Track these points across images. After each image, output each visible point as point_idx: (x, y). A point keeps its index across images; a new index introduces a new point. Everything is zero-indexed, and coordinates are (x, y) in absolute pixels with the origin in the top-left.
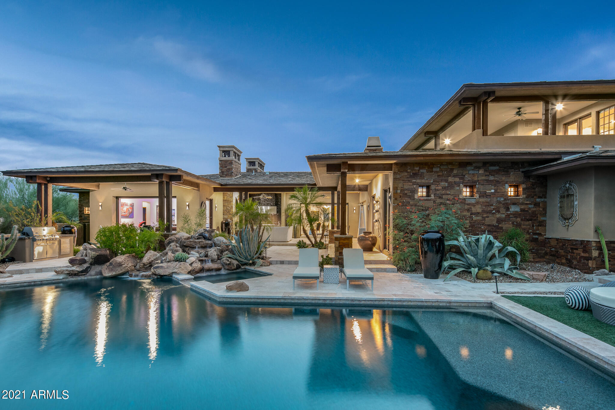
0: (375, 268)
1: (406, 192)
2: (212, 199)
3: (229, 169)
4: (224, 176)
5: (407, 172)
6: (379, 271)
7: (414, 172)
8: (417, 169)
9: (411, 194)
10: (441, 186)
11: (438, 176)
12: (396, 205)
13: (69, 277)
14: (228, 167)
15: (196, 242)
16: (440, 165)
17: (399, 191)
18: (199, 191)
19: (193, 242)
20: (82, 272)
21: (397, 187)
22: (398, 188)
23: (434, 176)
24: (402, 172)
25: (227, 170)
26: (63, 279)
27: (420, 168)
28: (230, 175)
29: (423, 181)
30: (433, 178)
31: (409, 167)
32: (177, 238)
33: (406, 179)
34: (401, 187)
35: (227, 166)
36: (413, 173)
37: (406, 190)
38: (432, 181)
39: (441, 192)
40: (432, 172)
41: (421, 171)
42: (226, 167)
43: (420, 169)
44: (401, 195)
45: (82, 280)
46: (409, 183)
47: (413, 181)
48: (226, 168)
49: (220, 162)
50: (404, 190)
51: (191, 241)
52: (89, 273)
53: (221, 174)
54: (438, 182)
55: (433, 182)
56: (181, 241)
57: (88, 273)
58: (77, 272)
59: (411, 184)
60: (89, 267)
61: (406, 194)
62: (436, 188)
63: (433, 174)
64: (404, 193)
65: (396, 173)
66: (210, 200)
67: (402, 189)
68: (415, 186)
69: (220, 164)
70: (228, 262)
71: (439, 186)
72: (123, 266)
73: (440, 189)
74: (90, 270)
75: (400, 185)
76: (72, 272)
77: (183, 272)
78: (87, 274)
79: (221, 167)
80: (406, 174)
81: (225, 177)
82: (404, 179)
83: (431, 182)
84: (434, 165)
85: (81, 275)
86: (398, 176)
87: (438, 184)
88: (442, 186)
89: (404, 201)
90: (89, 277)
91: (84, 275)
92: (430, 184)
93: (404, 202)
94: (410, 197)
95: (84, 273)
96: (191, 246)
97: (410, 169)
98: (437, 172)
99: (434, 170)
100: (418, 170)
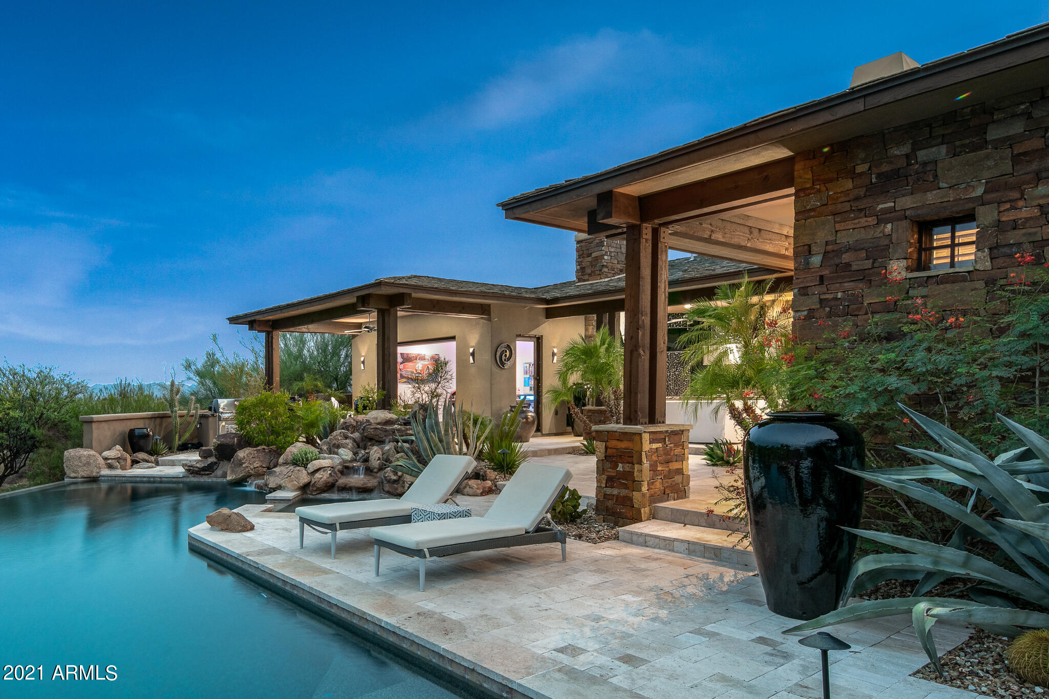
0: (682, 541)
1: (846, 258)
2: (542, 336)
3: (597, 258)
4: (586, 277)
5: (853, 175)
6: (694, 551)
7: (885, 168)
8: (905, 149)
9: (868, 264)
10: (1036, 203)
11: (1016, 159)
12: (805, 313)
13: (190, 476)
14: (594, 255)
15: (386, 431)
16: (1031, 103)
17: (816, 260)
18: (490, 321)
19: (381, 430)
20: (204, 469)
21: (809, 246)
22: (814, 249)
23: (991, 163)
24: (831, 181)
25: (591, 262)
26: (183, 477)
27: (916, 148)
28: (598, 272)
29: (931, 197)
30: (987, 174)
31: (862, 155)
32: (357, 422)
33: (847, 206)
34: (827, 243)
35: (591, 254)
36: (879, 176)
37: (849, 249)
38: (980, 191)
39: (1035, 233)
40: (984, 144)
41: (922, 155)
42: (589, 255)
43: (914, 150)
44: (826, 272)
45: (205, 482)
46: (863, 220)
47: (881, 206)
48: (589, 259)
49: (578, 246)
50: (838, 253)
51: (378, 429)
52: (215, 472)
53: (580, 274)
54: (1019, 187)
55: (985, 192)
56: (365, 427)
57: (213, 472)
58: (197, 469)
59: (872, 221)
60: (216, 463)
61: (848, 265)
62: (1003, 219)
63: (987, 157)
64: (837, 265)
65: (807, 189)
66: (535, 339)
67: (830, 248)
68: (889, 226)
69: (578, 251)
70: (394, 477)
71: (1021, 203)
72: (244, 466)
73: (1027, 219)
74: (217, 468)
75: (823, 235)
76: (191, 468)
77: (289, 485)
78: (211, 474)
79: (580, 256)
80: (849, 184)
81: (588, 280)
82: (839, 206)
83: (973, 195)
84: (992, 114)
85: (205, 475)
86: (814, 202)
87: (1015, 195)
88: (1041, 202)
89: (839, 295)
90: (215, 480)
91: (208, 474)
92: (971, 205)
93: (836, 299)
94: (865, 277)
95: (208, 472)
96: (377, 438)
97: (864, 161)
98: (1010, 141)
99: (994, 134)
100: (907, 156)
